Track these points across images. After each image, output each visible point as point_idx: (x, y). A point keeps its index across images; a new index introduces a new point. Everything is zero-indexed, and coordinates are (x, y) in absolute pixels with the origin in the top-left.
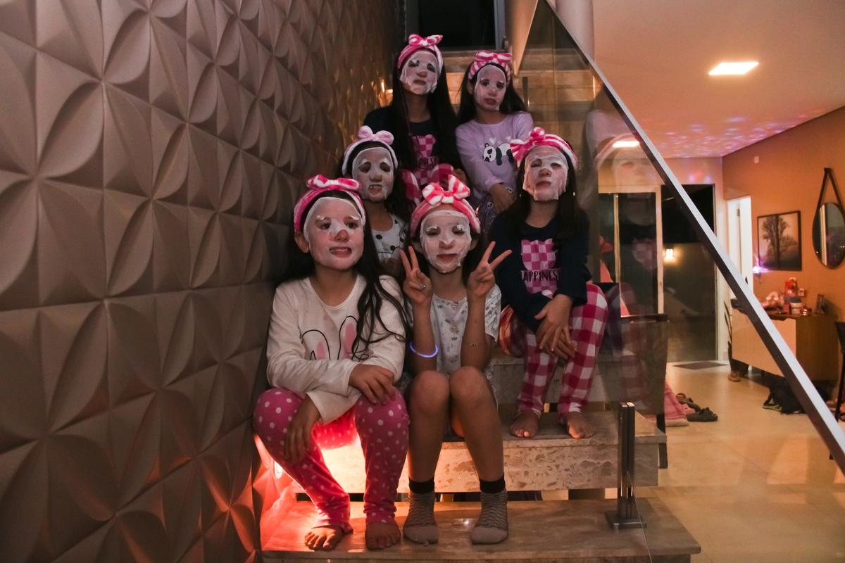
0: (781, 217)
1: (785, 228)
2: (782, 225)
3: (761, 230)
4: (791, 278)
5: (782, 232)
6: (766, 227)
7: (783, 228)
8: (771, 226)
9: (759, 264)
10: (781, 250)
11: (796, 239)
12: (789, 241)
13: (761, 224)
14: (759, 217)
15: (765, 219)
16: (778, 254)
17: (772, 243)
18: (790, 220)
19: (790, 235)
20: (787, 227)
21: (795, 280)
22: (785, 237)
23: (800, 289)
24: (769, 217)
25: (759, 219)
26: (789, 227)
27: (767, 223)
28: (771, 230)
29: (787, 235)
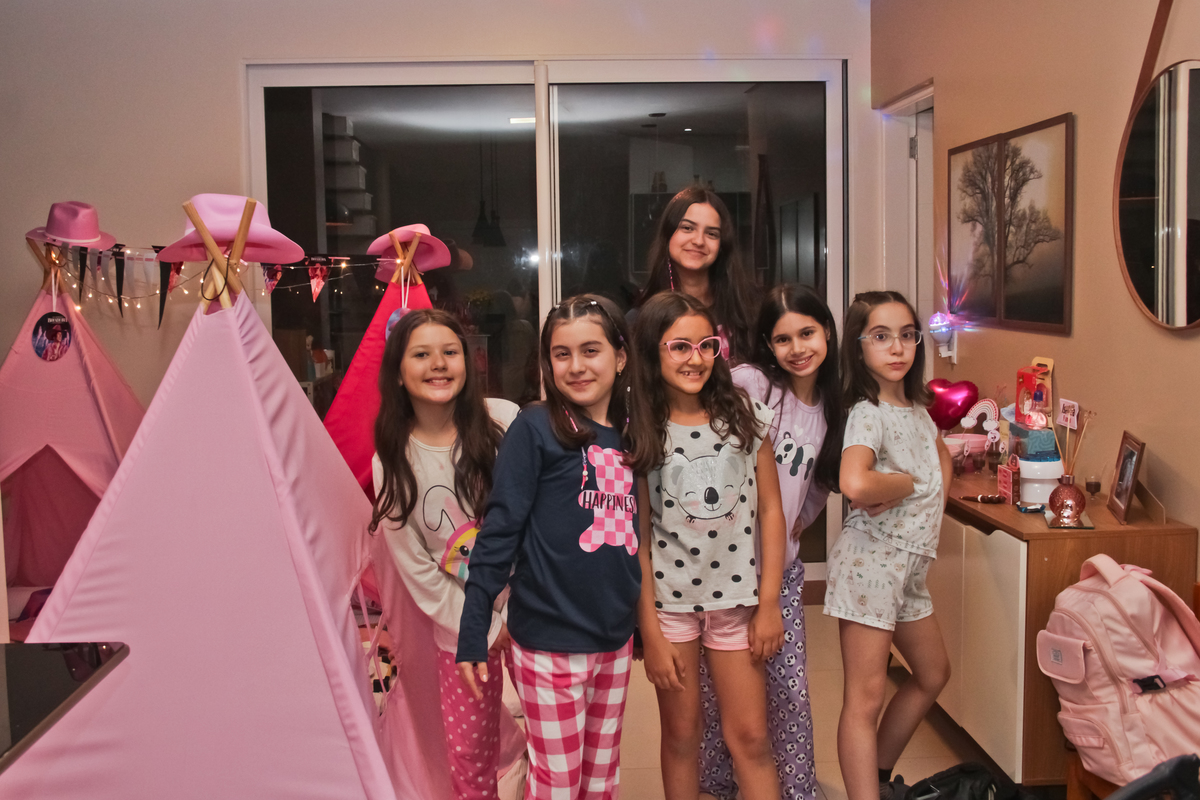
0: (1013, 142)
1: (1025, 181)
2: (1015, 172)
3: (956, 194)
4: (1036, 361)
5: (1014, 198)
6: (971, 182)
7: (1020, 184)
8: (984, 179)
9: (950, 306)
10: (1010, 259)
11: (1057, 221)
12: (1036, 228)
13: (957, 174)
14: (953, 152)
15: (968, 157)
16: (1004, 271)
17: (987, 238)
18: (1039, 151)
19: (1040, 206)
20: (1032, 176)
21: (1050, 368)
22: (1024, 214)
23: (1063, 401)
24: (981, 149)
25: (953, 157)
26: (1040, 177)
27: (973, 169)
28: (983, 192)
29: (1032, 208)
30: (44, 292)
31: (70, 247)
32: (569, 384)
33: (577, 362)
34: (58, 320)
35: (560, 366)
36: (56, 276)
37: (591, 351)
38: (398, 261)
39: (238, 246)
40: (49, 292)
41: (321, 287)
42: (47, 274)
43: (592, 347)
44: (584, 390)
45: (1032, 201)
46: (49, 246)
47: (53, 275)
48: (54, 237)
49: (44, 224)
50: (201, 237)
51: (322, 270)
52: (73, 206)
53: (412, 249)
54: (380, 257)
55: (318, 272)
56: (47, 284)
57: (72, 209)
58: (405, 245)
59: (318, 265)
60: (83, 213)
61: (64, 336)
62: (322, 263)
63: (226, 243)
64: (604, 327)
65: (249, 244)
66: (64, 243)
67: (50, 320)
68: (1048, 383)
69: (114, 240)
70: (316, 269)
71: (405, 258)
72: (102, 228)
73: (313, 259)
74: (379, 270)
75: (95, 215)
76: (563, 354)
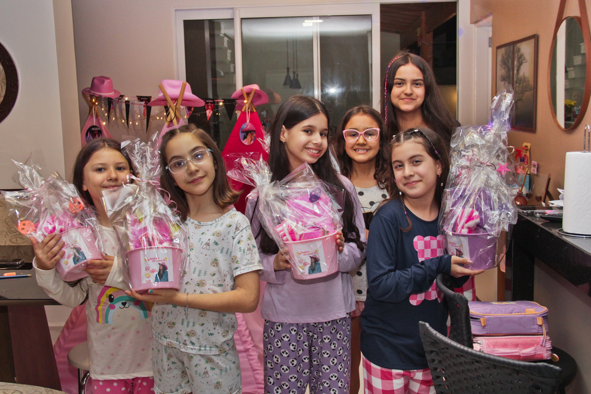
0: (518, 45)
1: (522, 63)
2: (519, 59)
3: (499, 67)
4: (524, 144)
5: (518, 71)
6: (504, 62)
7: (520, 64)
8: (508, 61)
11: (531, 83)
12: (525, 85)
13: (499, 58)
14: (498, 48)
15: (503, 50)
18: (526, 49)
19: (526, 75)
20: (524, 61)
21: (529, 148)
22: (521, 78)
23: (533, 162)
24: (507, 47)
25: (498, 50)
26: (526, 62)
27: (505, 56)
28: (508, 67)
29: (524, 76)
30: (90, 116)
31: (103, 97)
32: (405, 185)
33: (408, 170)
34: (96, 129)
35: (398, 174)
36: (95, 109)
37: (417, 162)
38: (245, 101)
39: (180, 101)
40: (92, 117)
41: (211, 113)
42: (91, 108)
43: (417, 159)
44: (414, 188)
45: (524, 73)
46: (92, 96)
47: (94, 109)
48: (94, 92)
49: (90, 86)
50: (165, 98)
51: (211, 106)
52: (102, 78)
53: (251, 96)
54: (237, 100)
55: (210, 107)
56: (91, 113)
57: (102, 79)
58: (248, 94)
59: (209, 104)
60: (107, 81)
61: (99, 136)
62: (211, 103)
63: (175, 100)
64: (424, 145)
65: (183, 100)
66: (100, 95)
67: (93, 129)
68: (528, 154)
69: (119, 93)
70: (208, 106)
71: (248, 100)
72: (115, 88)
73: (207, 101)
74: (237, 105)
75: (111, 82)
76: (400, 166)
